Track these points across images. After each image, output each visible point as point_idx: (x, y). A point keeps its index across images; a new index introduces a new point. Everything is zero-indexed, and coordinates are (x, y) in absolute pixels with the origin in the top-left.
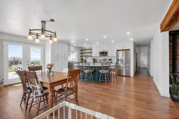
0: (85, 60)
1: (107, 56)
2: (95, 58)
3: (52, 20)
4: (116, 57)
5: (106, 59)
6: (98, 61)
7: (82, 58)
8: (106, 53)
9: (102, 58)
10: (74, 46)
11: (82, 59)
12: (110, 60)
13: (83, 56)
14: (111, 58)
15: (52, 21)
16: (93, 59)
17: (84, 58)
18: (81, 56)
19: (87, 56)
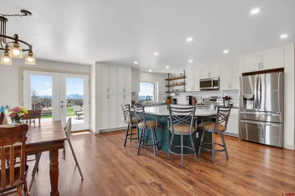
0: (175, 100)
1: (218, 89)
2: (193, 95)
3: (26, 12)
4: (239, 91)
5: (217, 98)
6: (199, 102)
7: (170, 95)
8: (216, 83)
9: (208, 95)
10: (149, 73)
11: (169, 98)
12: (227, 99)
13: (171, 90)
14: (229, 95)
15: (26, 15)
16: (188, 98)
17: (173, 95)
18: (167, 91)
19: (177, 90)
